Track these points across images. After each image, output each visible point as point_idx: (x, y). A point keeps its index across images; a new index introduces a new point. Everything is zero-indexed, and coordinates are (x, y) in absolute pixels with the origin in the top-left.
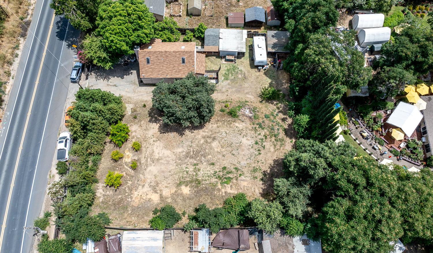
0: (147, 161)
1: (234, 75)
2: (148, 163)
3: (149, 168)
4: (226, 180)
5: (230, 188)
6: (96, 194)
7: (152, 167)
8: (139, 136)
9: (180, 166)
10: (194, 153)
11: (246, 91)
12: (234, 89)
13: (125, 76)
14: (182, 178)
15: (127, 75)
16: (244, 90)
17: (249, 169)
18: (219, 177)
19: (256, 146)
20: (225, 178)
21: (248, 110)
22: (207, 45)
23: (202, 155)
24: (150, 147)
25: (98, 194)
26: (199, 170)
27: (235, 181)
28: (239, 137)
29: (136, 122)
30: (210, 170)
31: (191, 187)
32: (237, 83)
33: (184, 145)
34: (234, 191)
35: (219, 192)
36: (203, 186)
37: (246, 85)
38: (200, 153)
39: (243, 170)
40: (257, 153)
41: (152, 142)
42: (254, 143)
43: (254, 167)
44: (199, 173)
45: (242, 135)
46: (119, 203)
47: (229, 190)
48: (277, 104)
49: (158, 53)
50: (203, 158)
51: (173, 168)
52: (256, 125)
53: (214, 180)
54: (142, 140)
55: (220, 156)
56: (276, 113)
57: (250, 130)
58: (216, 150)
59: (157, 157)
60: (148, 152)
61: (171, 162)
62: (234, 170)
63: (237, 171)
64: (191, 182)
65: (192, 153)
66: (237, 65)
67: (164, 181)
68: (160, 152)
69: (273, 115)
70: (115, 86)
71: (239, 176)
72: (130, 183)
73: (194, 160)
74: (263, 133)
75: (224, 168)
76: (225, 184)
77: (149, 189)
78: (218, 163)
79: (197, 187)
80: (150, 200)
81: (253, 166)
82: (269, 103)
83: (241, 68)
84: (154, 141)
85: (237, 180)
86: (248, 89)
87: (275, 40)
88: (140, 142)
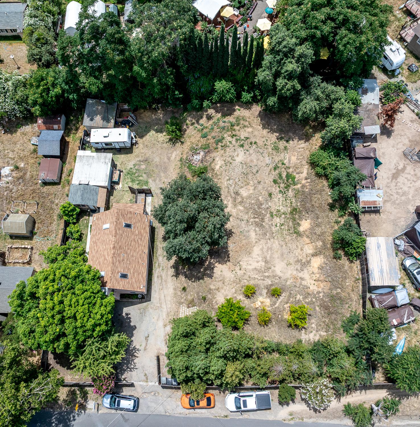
0: (268, 277)
1: (141, 174)
2: (271, 275)
3: (279, 273)
4: (290, 180)
5: (300, 175)
6: (316, 340)
7: (276, 269)
8: (234, 290)
9: (274, 234)
10: (257, 218)
11: (166, 160)
12: (162, 175)
13: (132, 324)
14: (290, 230)
15: (130, 321)
16: (165, 163)
17: (275, 154)
18: (287, 187)
19: (246, 147)
20: (287, 181)
21: (195, 157)
22: (96, 202)
23: (259, 208)
24: (249, 273)
25: (317, 338)
26: (278, 211)
27: (291, 170)
28: (234, 165)
29: (211, 298)
30: (278, 198)
31: (301, 219)
32: (153, 171)
33: (246, 229)
34: (306, 170)
35: (307, 186)
36: (299, 204)
37: (157, 160)
38: (257, 209)
39: (276, 161)
40: (254, 146)
41: (242, 272)
42: (241, 149)
43: (273, 149)
44: (282, 211)
45: (231, 161)
46: (326, 308)
47: (305, 175)
48: (187, 125)
49: (115, 260)
50: (263, 206)
51: (277, 242)
52: (218, 146)
53: (291, 193)
54: (238, 285)
55: (260, 187)
56: (199, 127)
57: (225, 153)
58: (251, 192)
59: (263, 264)
60: (256, 276)
61: (269, 245)
62: (277, 171)
63: (278, 167)
64: (294, 220)
65: (257, 220)
66: (125, 169)
67: (294, 253)
68: (256, 260)
69: (203, 129)
70: (147, 338)
71: (285, 165)
72: (299, 297)
73: (266, 217)
74: (229, 139)
75: (275, 182)
76: (296, 180)
77: (305, 271)
78: (269, 189)
79: (300, 212)
80: (321, 268)
81: (270, 150)
82: (185, 134)
83: (130, 165)
84: (240, 269)
85: (289, 168)
86: (162, 157)
87: (98, 119)
88: (242, 287)
